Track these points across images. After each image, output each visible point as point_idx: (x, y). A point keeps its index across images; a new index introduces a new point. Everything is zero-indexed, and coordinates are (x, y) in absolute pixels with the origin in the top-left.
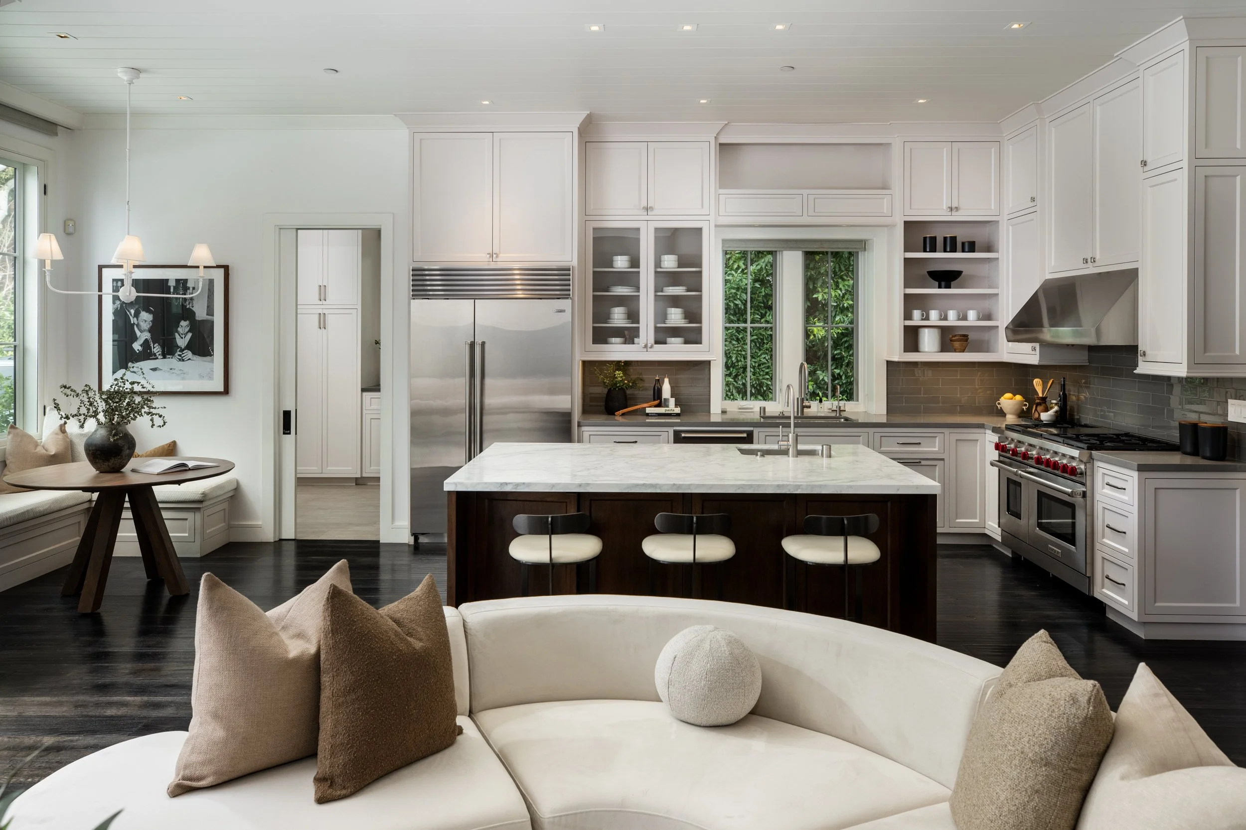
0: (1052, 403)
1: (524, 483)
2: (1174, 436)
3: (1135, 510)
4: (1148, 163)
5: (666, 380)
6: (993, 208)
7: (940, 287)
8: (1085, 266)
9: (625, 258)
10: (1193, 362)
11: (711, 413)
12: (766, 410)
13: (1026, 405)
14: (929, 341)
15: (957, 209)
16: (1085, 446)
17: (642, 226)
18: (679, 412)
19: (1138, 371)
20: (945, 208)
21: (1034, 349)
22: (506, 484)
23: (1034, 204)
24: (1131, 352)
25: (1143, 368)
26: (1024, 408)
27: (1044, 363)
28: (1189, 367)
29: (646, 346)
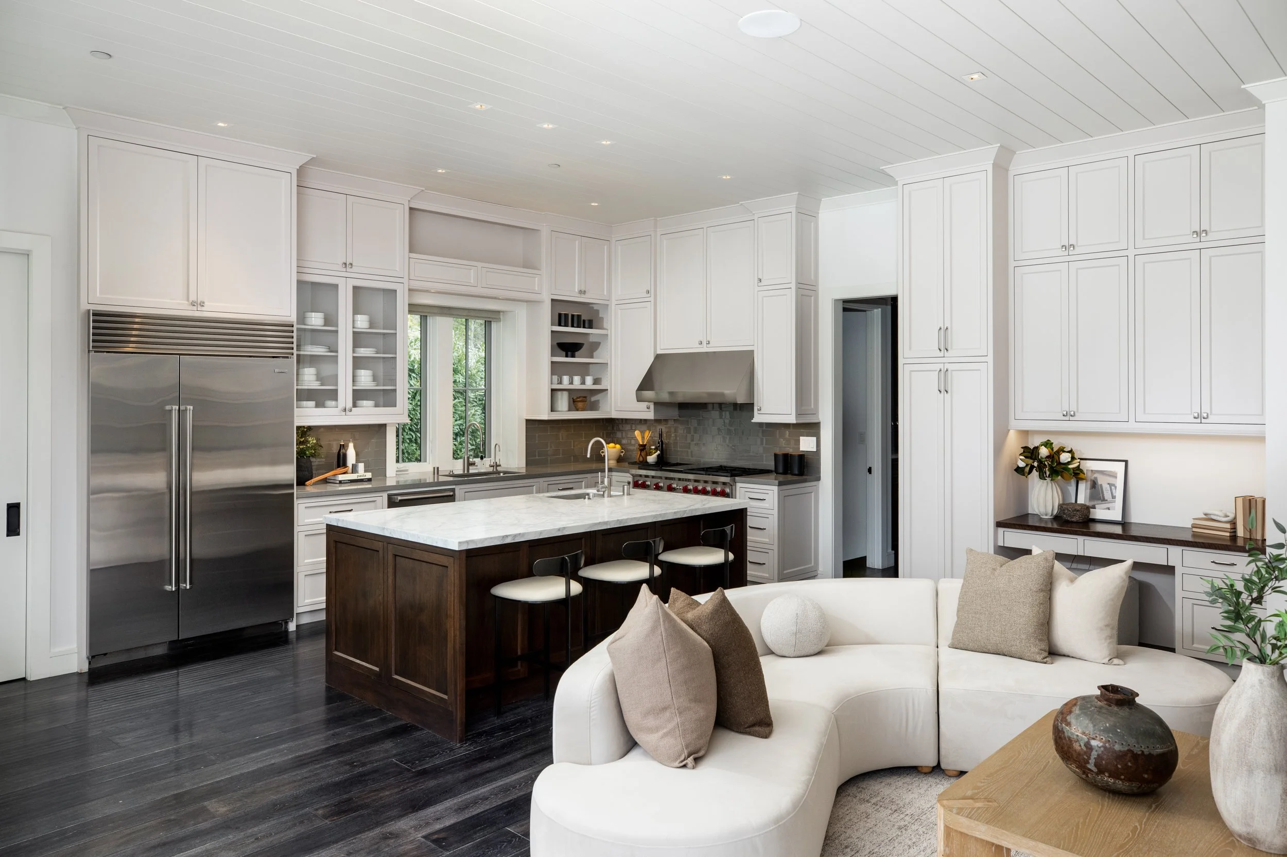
0: (652, 449)
1: (520, 534)
2: (770, 464)
3: (775, 512)
4: (762, 281)
5: (351, 445)
6: (605, 294)
7: (567, 356)
8: (700, 346)
9: (321, 315)
10: (798, 414)
11: (387, 475)
12: (439, 470)
13: (622, 452)
14: (563, 402)
15: (585, 292)
16: (729, 474)
17: (341, 282)
18: (371, 477)
19: (754, 421)
20: (577, 291)
21: (648, 408)
22: (507, 536)
23: (649, 295)
24: (748, 407)
25: (758, 418)
26: (622, 454)
27: (656, 418)
28: (797, 417)
29: (345, 410)
